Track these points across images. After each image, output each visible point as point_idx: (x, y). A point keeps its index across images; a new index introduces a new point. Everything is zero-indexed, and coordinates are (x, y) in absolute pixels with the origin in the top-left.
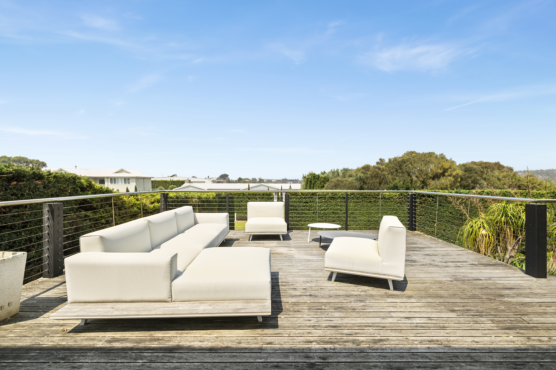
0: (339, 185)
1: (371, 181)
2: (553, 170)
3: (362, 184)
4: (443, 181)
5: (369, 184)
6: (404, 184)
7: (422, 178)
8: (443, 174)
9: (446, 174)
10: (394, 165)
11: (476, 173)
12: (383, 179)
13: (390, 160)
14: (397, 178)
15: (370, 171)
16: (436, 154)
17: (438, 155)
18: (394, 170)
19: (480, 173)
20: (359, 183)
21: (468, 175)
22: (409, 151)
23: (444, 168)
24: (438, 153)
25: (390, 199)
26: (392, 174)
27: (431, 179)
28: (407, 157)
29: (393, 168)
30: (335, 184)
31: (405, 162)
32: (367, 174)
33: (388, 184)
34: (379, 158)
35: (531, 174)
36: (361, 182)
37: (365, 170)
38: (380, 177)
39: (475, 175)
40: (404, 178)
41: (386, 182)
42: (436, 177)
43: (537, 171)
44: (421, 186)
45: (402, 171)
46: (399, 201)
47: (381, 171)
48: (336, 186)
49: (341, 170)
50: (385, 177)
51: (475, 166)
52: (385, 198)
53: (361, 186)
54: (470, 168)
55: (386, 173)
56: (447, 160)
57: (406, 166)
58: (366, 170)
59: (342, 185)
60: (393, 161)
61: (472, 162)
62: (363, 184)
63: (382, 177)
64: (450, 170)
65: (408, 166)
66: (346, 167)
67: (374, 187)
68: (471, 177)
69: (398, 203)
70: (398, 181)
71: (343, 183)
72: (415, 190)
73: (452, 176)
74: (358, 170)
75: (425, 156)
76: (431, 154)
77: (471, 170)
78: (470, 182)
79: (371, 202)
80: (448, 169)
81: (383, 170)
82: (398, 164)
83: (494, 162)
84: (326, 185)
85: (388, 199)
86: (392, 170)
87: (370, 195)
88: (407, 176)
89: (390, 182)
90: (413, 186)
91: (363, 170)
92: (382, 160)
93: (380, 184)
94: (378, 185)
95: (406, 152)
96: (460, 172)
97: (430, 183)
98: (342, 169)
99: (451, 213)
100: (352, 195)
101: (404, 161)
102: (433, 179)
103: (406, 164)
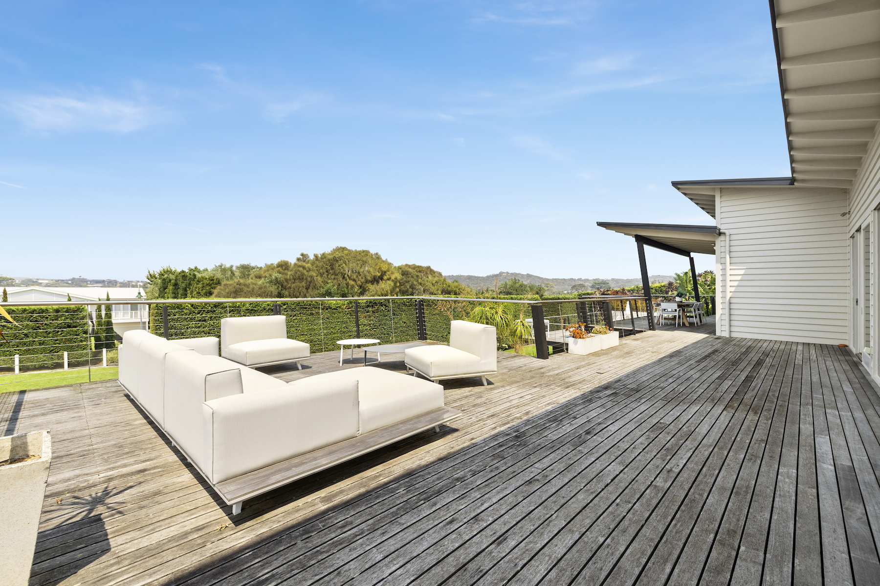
0: (241, 290)
1: (293, 285)
2: (461, 276)
3: (280, 289)
4: (383, 286)
5: (291, 290)
6: (338, 289)
7: (360, 282)
8: (381, 278)
9: (385, 278)
10: (323, 263)
11: (412, 277)
12: (310, 282)
13: (316, 256)
14: (329, 281)
15: (291, 271)
16: (371, 253)
17: (373, 254)
18: (324, 271)
19: (415, 277)
20: (276, 287)
21: (405, 279)
22: (339, 247)
23: (382, 271)
24: (373, 251)
25: (337, 310)
26: (321, 275)
27: (370, 283)
28: (339, 255)
29: (322, 268)
30: (233, 290)
31: (337, 261)
32: (287, 274)
33: (318, 289)
34: (300, 253)
35: (456, 279)
36: (278, 287)
37: (282, 269)
38: (306, 279)
39: (412, 279)
40: (338, 281)
41: (315, 287)
42: (376, 280)
43: (449, 276)
44: (359, 292)
45: (335, 272)
46: (349, 311)
47: (307, 271)
48: (236, 293)
49: (237, 268)
50: (313, 279)
51: (410, 270)
52: (331, 308)
53: (278, 293)
54: (406, 271)
55: (314, 274)
56: (384, 261)
57: (339, 266)
58: (284, 268)
59: (247, 290)
60: (322, 258)
61: (407, 265)
62: (282, 290)
63: (309, 279)
64: (388, 273)
65: (342, 266)
66: (245, 262)
67: (298, 294)
68: (409, 282)
69: (348, 314)
70: (331, 285)
71: (249, 288)
72: (353, 297)
73: (391, 280)
74: (270, 268)
75: (360, 254)
76: (366, 253)
77: (407, 274)
78: (408, 287)
79: (313, 314)
80: (385, 272)
81: (310, 270)
82: (328, 262)
83: (426, 266)
84: (216, 291)
85: (335, 309)
86: (321, 271)
87: (310, 305)
88: (341, 279)
89: (320, 287)
90: (349, 292)
91: (279, 268)
92: (305, 255)
93: (307, 289)
94: (304, 290)
95: (335, 248)
96: (397, 275)
97: (369, 289)
98: (238, 265)
99: (405, 323)
100: (284, 305)
101: (335, 260)
102: (372, 282)
103: (339, 264)
